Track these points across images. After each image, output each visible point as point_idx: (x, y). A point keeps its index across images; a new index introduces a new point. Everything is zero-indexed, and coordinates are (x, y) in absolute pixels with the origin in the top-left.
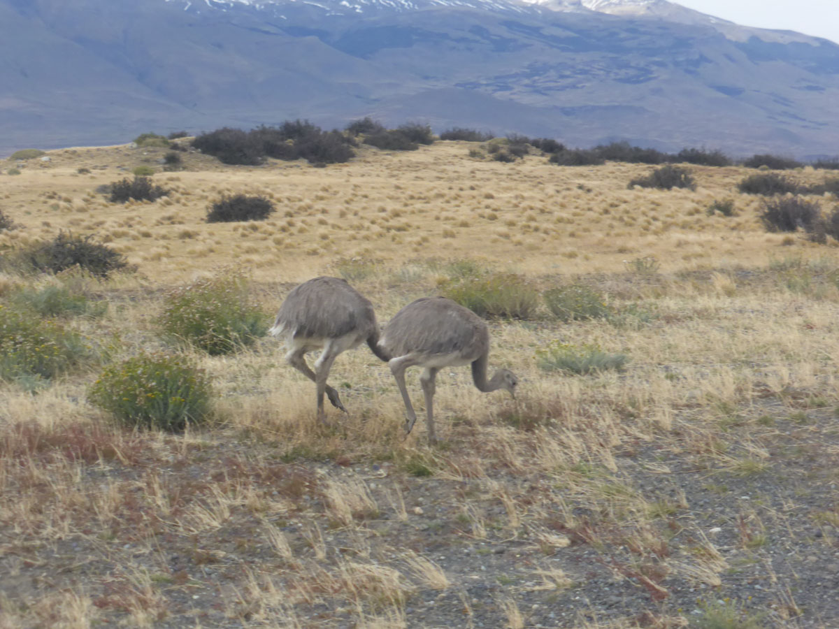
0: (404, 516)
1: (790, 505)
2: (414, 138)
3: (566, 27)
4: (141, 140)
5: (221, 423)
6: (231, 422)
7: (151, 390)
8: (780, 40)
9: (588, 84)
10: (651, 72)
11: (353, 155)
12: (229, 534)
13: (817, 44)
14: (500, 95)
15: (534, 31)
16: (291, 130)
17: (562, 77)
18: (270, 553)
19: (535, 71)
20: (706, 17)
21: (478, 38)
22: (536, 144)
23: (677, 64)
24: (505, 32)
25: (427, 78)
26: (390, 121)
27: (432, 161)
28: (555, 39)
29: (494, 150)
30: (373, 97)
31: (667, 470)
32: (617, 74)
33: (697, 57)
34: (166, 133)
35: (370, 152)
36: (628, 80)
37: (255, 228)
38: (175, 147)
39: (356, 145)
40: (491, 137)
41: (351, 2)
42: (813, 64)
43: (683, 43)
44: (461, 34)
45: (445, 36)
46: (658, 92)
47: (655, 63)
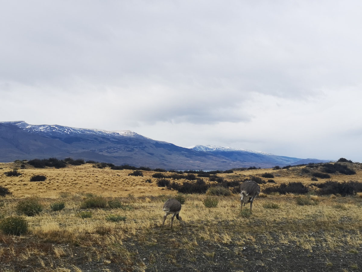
0: (72, 256)
1: (161, 253)
2: (80, 162)
3: (116, 139)
4: (15, 162)
5: (30, 233)
6: (32, 233)
7: (13, 225)
8: (162, 144)
9: (120, 151)
10: (134, 149)
11: (66, 166)
12: (30, 261)
13: (170, 144)
14: (100, 153)
15: (108, 139)
16: (51, 160)
17: (114, 150)
18: (40, 265)
19: (108, 148)
20: (146, 138)
21: (95, 140)
22: (108, 165)
23: (140, 148)
24: (102, 139)
25: (83, 149)
26: (74, 158)
27: (84, 168)
28: (113, 141)
29: (98, 166)
30: (71, 153)
31: (134, 245)
32: (126, 149)
33: (144, 146)
34: (21, 160)
35: (70, 166)
36: (129, 151)
37: (41, 183)
38: (24, 163)
39: (67, 164)
40: (98, 163)
41: (67, 131)
42: (169, 149)
43: (141, 143)
44: (92, 139)
45: (88, 140)
46: (135, 154)
47: (135, 147)
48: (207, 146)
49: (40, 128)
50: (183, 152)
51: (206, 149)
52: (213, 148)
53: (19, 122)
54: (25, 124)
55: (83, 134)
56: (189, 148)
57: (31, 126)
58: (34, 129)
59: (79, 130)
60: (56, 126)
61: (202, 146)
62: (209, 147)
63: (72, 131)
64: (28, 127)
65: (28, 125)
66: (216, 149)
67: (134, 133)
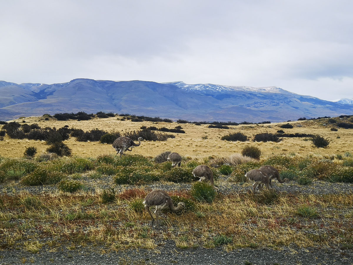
3: (262, 95)
8: (307, 98)
9: (266, 106)
10: (279, 104)
14: (248, 108)
15: (255, 95)
17: (261, 104)
19: (255, 103)
20: (291, 93)
21: (244, 96)
23: (285, 102)
24: (249, 95)
25: (233, 104)
28: (259, 97)
32: (272, 104)
33: (289, 101)
36: (274, 105)
41: (218, 89)
42: (314, 103)
43: (286, 98)
44: (240, 96)
45: (237, 96)
46: (281, 108)
47: (280, 102)
49: (196, 87)
50: (327, 105)
51: (351, 102)
53: (179, 82)
54: (183, 84)
55: (233, 91)
56: (334, 101)
57: (188, 86)
58: (191, 88)
59: (229, 88)
60: (210, 84)
61: (348, 99)
63: (223, 89)
64: (186, 86)
65: (186, 85)
67: (279, 88)
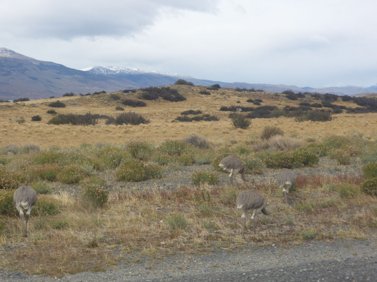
8: (49, 64)
10: (11, 73)
20: (27, 57)
23: (18, 70)
33: (24, 68)
36: (4, 75)
43: (20, 65)
46: (13, 78)
47: (12, 70)
48: (108, 67)
50: (76, 76)
51: (107, 71)
52: (115, 70)
56: (85, 70)
61: (102, 68)
62: (111, 69)
66: (120, 71)
